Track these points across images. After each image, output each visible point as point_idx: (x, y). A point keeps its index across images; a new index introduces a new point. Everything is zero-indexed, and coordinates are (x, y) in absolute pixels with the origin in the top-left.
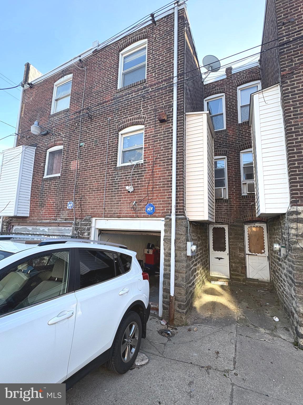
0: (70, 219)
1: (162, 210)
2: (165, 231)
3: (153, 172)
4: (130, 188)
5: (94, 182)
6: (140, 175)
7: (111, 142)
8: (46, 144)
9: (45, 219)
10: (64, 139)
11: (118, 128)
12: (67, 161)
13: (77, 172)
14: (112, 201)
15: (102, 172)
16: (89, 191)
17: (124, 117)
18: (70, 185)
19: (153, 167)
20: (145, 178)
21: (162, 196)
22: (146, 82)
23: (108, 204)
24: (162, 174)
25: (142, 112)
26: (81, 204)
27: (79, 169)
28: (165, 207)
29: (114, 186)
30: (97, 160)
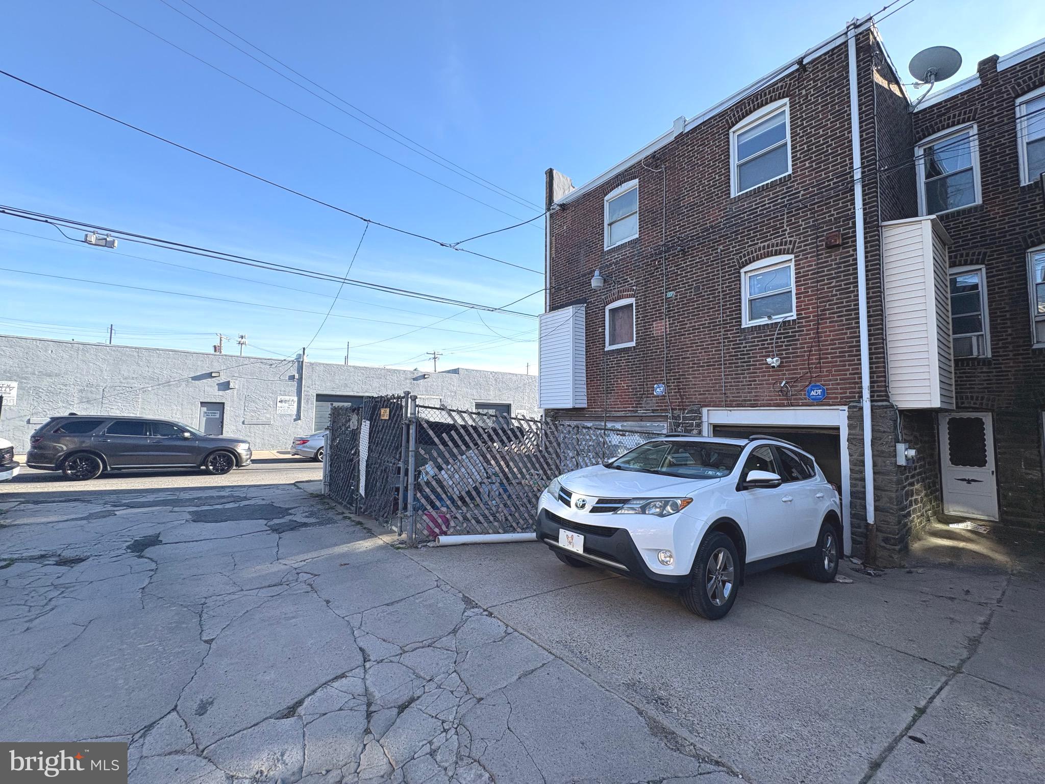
0: (661, 410)
1: (841, 393)
2: (850, 427)
3: (818, 333)
4: (773, 361)
5: (700, 353)
6: (792, 339)
7: (726, 287)
8: (603, 297)
9: (615, 411)
10: (634, 288)
11: (739, 263)
12: (646, 322)
13: (666, 338)
14: (739, 382)
15: (713, 337)
16: (692, 367)
17: (750, 243)
18: (655, 359)
19: (819, 324)
20: (801, 344)
21: (840, 371)
22: (793, 179)
23: (731, 386)
24: (837, 335)
25: (787, 232)
26: (679, 388)
27: (670, 334)
28: (846, 388)
29: (741, 359)
30: (701, 317)
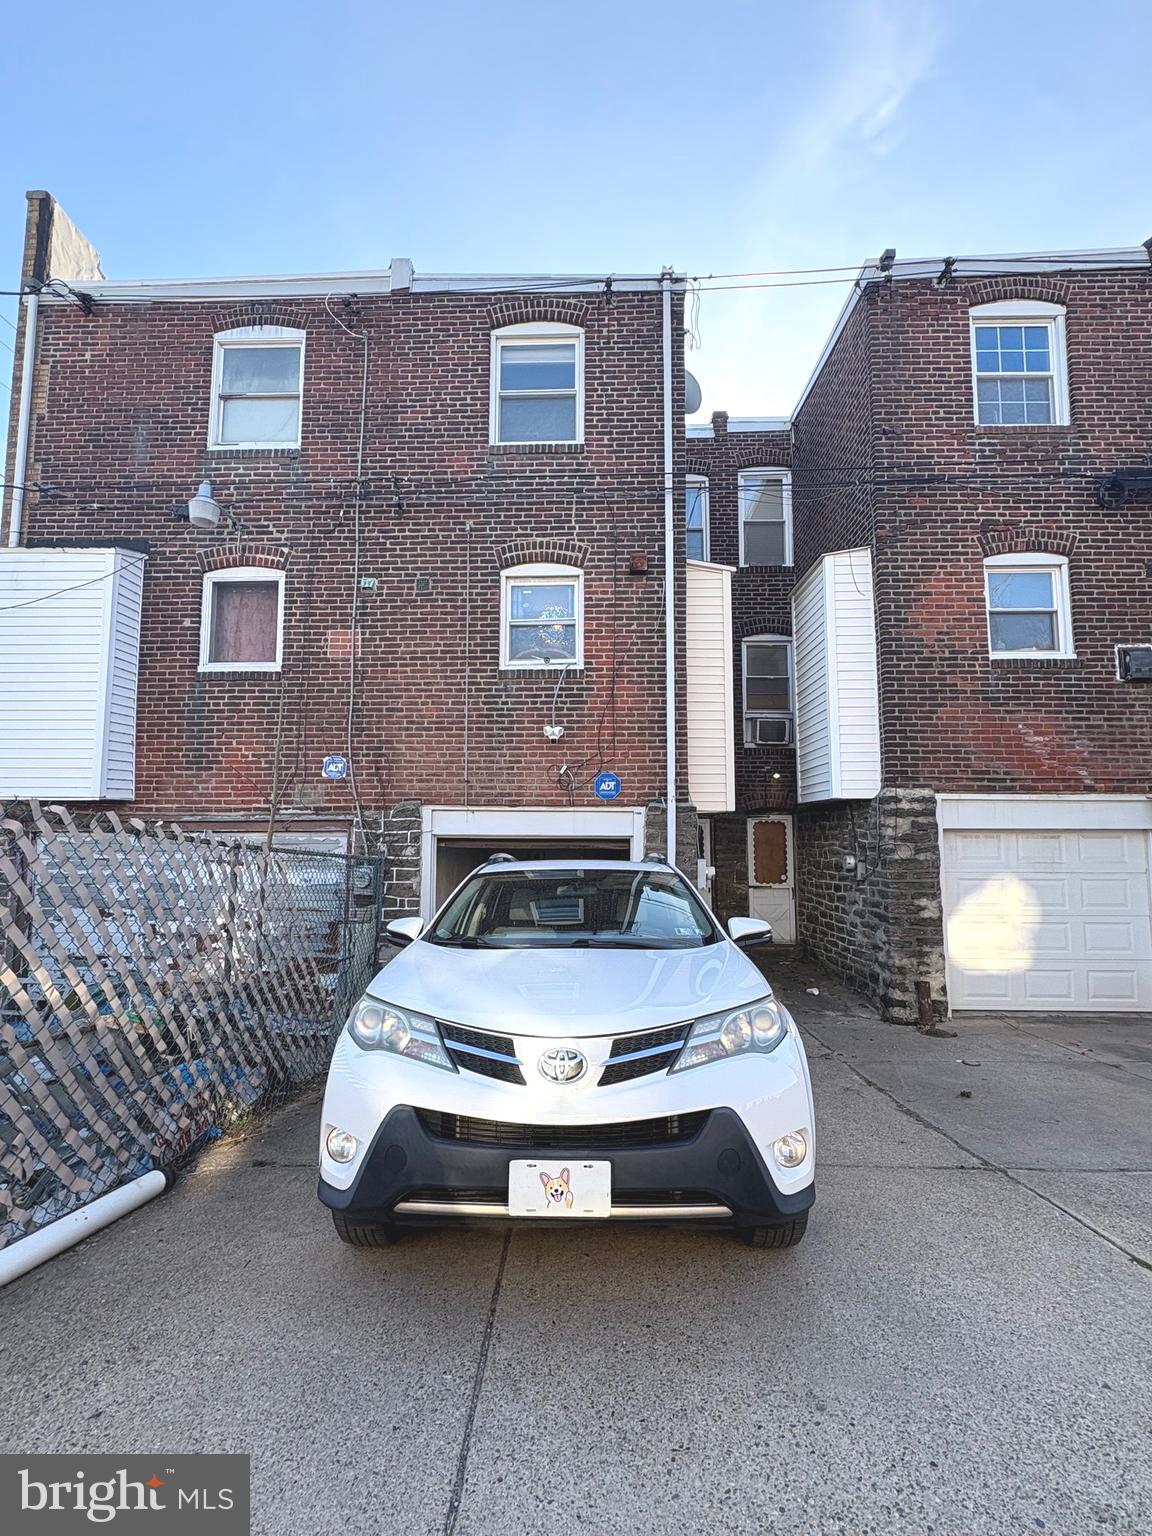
0: (336, 808)
1: (638, 788)
2: (649, 838)
3: (612, 695)
4: (553, 732)
5: (423, 703)
6: (577, 699)
7: (477, 594)
8: (202, 551)
9: (217, 810)
10: (286, 550)
11: (500, 557)
12: (310, 627)
13: (356, 666)
14: (492, 762)
15: (451, 677)
16: (407, 729)
17: (520, 531)
18: (327, 704)
19: (614, 682)
20: (589, 709)
21: (638, 755)
22: (586, 454)
23: (479, 768)
24: (636, 702)
25: (575, 532)
26: (379, 764)
27: (362, 659)
28: (644, 782)
29: (497, 722)
30: (428, 638)
